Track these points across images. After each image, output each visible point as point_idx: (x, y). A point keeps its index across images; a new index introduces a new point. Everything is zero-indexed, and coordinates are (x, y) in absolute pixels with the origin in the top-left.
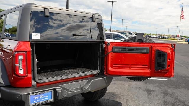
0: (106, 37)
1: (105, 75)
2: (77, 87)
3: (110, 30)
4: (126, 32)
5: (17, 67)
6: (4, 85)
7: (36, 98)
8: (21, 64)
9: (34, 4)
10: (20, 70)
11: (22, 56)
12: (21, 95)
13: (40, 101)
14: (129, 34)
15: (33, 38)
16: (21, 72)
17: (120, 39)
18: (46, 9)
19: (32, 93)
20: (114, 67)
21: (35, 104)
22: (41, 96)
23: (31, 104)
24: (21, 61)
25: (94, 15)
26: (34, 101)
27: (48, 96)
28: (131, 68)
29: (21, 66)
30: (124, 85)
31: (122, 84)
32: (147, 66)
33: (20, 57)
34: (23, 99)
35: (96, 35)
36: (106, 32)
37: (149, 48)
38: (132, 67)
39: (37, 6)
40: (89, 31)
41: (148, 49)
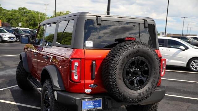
0: (159, 44)
3: (164, 34)
4: (188, 36)
5: (73, 73)
6: (60, 90)
7: (88, 104)
8: (76, 71)
9: (88, 13)
10: (76, 76)
11: (77, 63)
12: (75, 100)
13: (91, 107)
14: (193, 39)
15: (86, 46)
16: (76, 78)
17: (178, 47)
18: (98, 17)
19: (84, 99)
21: (86, 110)
23: (83, 109)
24: (76, 68)
25: (146, 20)
26: (86, 107)
27: (97, 104)
29: (76, 72)
30: (181, 107)
31: (178, 105)
33: (76, 64)
34: (77, 103)
35: (146, 40)
36: (159, 37)
39: (90, 14)
40: (138, 35)
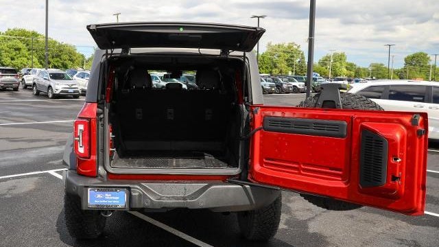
1: (249, 181)
2: (177, 194)
5: (76, 142)
7: (99, 196)
8: (81, 138)
10: (80, 147)
11: (83, 126)
12: (77, 186)
13: (104, 203)
16: (81, 150)
19: (93, 187)
20: (266, 164)
22: (107, 195)
24: (81, 134)
26: (96, 201)
27: (118, 198)
28: (302, 172)
29: (81, 141)
32: (340, 170)
34: (79, 193)
37: (345, 123)
38: (304, 170)
41: (343, 125)
